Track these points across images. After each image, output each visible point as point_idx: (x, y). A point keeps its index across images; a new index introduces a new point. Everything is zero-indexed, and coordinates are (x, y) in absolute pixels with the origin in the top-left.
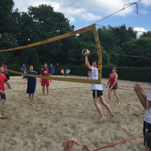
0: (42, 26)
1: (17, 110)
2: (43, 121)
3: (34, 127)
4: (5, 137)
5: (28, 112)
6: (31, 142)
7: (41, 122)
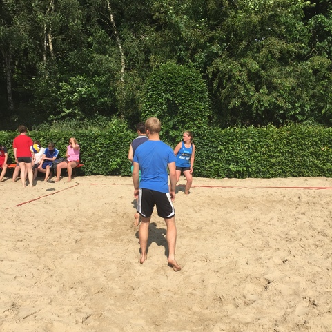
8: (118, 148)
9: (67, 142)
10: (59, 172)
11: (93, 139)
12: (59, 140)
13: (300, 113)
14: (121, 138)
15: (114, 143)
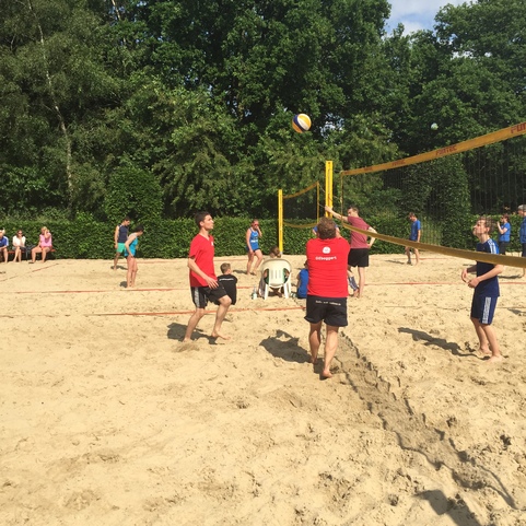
0: (485, 72)
1: (409, 372)
2: (510, 428)
3: (477, 443)
4: (381, 460)
5: (447, 383)
6: (475, 500)
7: (502, 428)
8: (86, 236)
9: (39, 231)
10: (34, 256)
11: (64, 228)
12: (32, 229)
13: (236, 207)
14: (88, 227)
15: (83, 231)
